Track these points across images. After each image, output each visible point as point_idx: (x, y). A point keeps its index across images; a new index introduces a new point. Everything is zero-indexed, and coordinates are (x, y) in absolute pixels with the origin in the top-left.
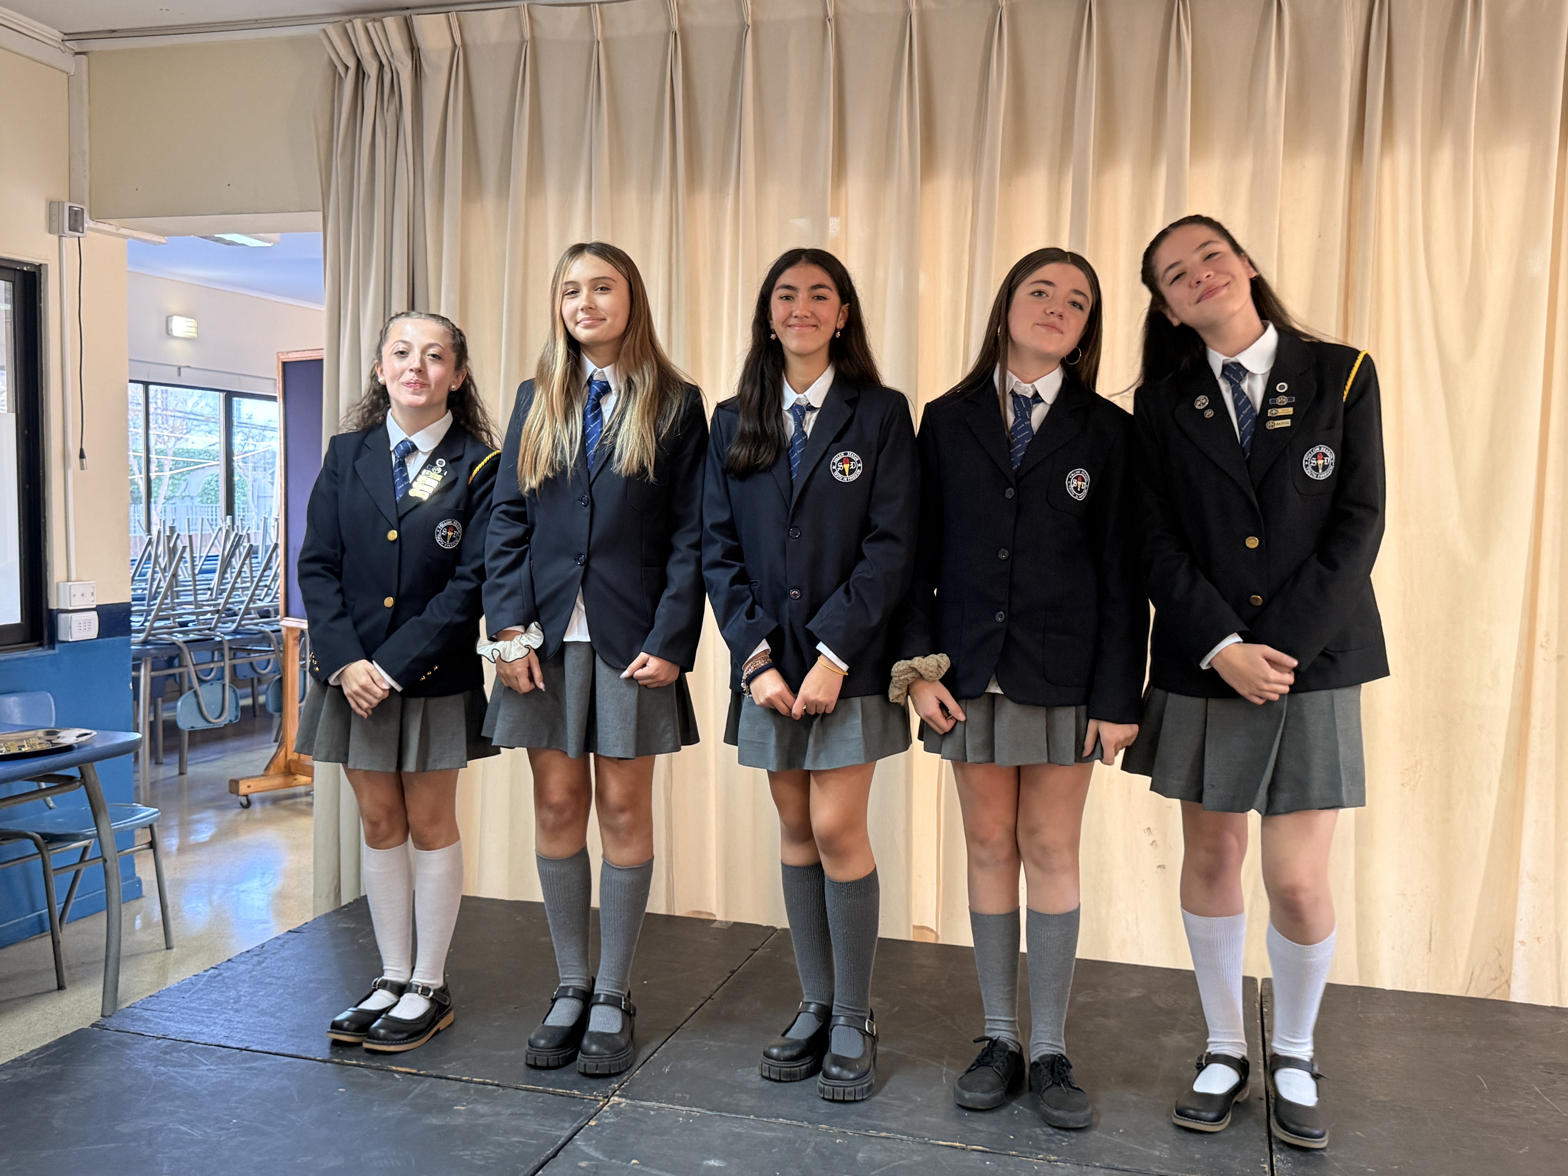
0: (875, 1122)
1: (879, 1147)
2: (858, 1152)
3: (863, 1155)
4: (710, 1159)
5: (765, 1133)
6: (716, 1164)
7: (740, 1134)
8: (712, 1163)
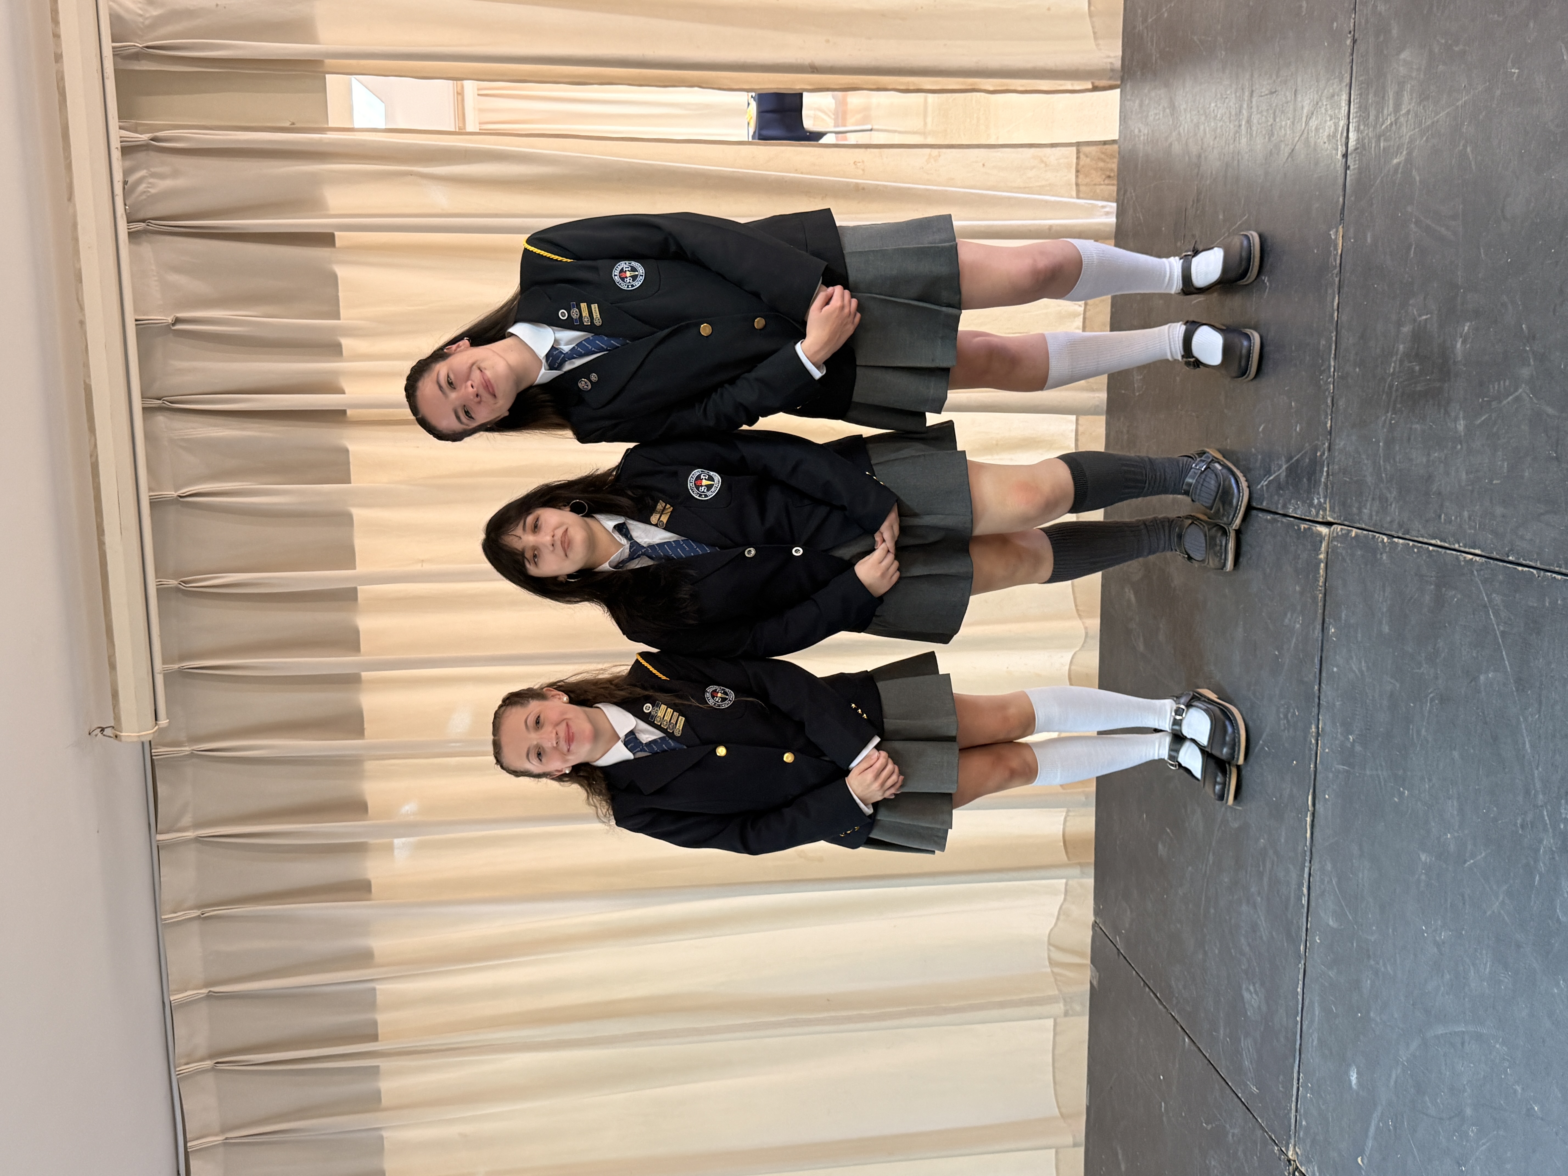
0: (1292, 895)
1: (1320, 901)
2: (1328, 925)
3: (1331, 920)
4: (1350, 1081)
5: (1317, 1013)
6: (1355, 1076)
7: (1319, 1039)
8: (1354, 1078)
